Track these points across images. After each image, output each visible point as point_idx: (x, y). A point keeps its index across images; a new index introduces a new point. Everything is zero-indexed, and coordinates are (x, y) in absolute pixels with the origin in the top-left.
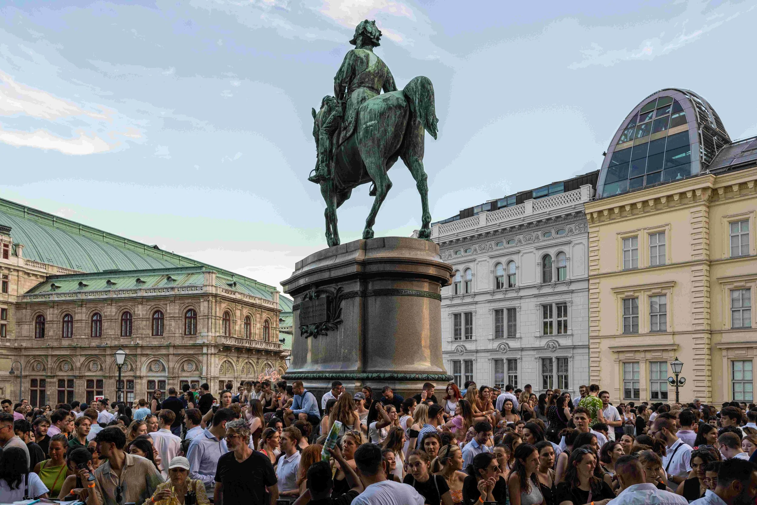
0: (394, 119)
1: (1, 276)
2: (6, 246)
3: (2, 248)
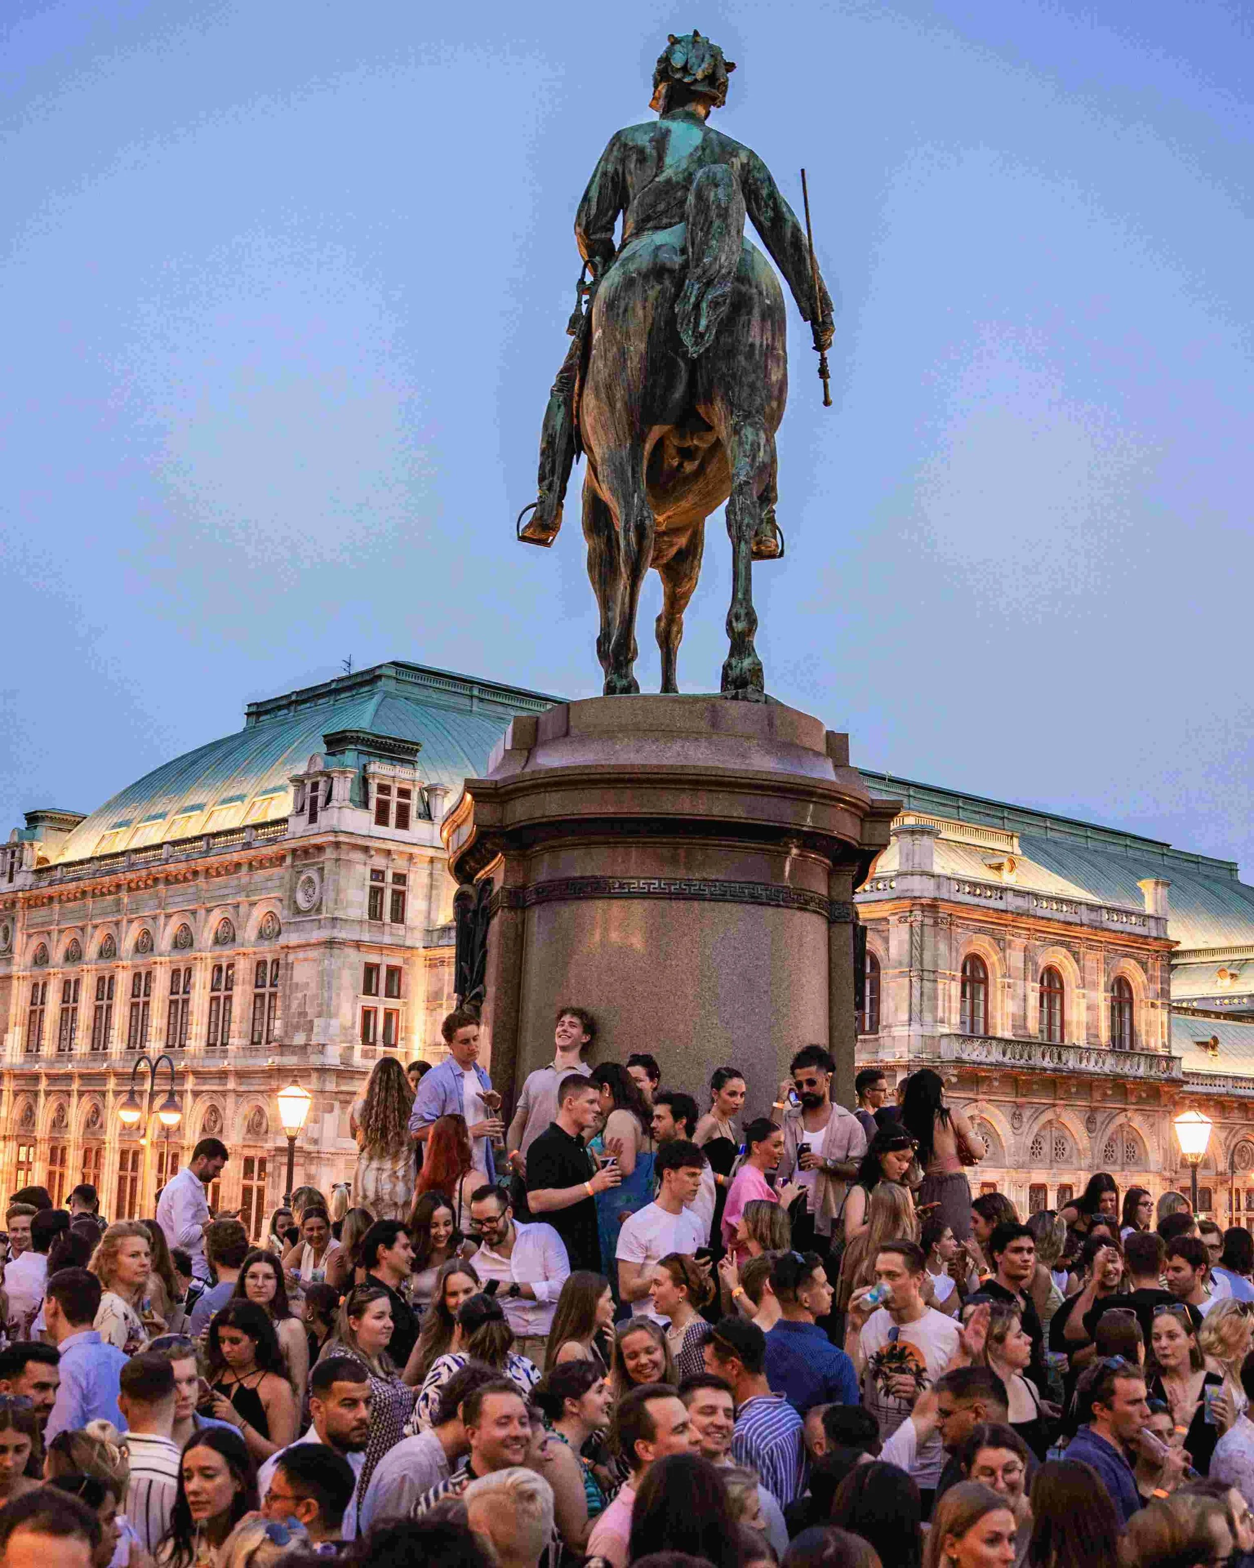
0: (640, 313)
1: (389, 877)
2: (404, 793)
3: (394, 800)
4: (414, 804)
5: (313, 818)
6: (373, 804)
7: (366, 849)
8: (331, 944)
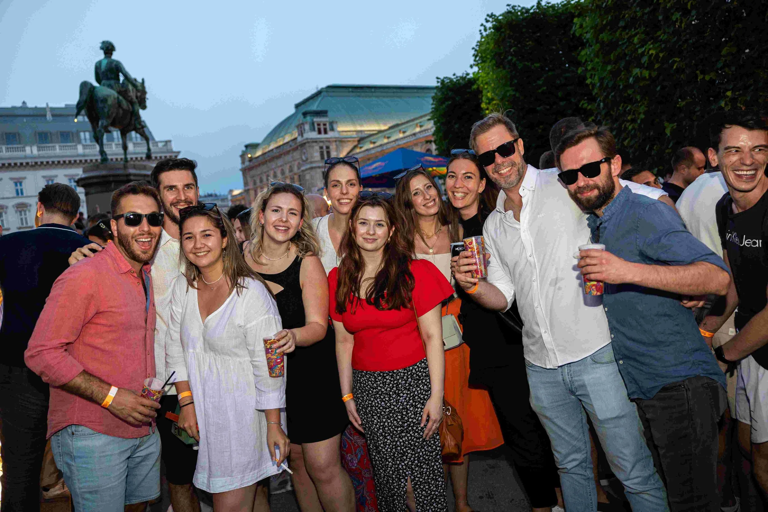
1: (324, 148)
2: (325, 125)
3: (322, 127)
4: (328, 127)
5: (302, 136)
6: (316, 129)
7: (316, 142)
8: (312, 168)
